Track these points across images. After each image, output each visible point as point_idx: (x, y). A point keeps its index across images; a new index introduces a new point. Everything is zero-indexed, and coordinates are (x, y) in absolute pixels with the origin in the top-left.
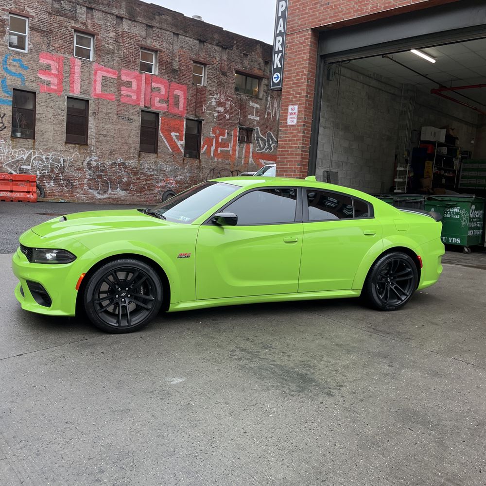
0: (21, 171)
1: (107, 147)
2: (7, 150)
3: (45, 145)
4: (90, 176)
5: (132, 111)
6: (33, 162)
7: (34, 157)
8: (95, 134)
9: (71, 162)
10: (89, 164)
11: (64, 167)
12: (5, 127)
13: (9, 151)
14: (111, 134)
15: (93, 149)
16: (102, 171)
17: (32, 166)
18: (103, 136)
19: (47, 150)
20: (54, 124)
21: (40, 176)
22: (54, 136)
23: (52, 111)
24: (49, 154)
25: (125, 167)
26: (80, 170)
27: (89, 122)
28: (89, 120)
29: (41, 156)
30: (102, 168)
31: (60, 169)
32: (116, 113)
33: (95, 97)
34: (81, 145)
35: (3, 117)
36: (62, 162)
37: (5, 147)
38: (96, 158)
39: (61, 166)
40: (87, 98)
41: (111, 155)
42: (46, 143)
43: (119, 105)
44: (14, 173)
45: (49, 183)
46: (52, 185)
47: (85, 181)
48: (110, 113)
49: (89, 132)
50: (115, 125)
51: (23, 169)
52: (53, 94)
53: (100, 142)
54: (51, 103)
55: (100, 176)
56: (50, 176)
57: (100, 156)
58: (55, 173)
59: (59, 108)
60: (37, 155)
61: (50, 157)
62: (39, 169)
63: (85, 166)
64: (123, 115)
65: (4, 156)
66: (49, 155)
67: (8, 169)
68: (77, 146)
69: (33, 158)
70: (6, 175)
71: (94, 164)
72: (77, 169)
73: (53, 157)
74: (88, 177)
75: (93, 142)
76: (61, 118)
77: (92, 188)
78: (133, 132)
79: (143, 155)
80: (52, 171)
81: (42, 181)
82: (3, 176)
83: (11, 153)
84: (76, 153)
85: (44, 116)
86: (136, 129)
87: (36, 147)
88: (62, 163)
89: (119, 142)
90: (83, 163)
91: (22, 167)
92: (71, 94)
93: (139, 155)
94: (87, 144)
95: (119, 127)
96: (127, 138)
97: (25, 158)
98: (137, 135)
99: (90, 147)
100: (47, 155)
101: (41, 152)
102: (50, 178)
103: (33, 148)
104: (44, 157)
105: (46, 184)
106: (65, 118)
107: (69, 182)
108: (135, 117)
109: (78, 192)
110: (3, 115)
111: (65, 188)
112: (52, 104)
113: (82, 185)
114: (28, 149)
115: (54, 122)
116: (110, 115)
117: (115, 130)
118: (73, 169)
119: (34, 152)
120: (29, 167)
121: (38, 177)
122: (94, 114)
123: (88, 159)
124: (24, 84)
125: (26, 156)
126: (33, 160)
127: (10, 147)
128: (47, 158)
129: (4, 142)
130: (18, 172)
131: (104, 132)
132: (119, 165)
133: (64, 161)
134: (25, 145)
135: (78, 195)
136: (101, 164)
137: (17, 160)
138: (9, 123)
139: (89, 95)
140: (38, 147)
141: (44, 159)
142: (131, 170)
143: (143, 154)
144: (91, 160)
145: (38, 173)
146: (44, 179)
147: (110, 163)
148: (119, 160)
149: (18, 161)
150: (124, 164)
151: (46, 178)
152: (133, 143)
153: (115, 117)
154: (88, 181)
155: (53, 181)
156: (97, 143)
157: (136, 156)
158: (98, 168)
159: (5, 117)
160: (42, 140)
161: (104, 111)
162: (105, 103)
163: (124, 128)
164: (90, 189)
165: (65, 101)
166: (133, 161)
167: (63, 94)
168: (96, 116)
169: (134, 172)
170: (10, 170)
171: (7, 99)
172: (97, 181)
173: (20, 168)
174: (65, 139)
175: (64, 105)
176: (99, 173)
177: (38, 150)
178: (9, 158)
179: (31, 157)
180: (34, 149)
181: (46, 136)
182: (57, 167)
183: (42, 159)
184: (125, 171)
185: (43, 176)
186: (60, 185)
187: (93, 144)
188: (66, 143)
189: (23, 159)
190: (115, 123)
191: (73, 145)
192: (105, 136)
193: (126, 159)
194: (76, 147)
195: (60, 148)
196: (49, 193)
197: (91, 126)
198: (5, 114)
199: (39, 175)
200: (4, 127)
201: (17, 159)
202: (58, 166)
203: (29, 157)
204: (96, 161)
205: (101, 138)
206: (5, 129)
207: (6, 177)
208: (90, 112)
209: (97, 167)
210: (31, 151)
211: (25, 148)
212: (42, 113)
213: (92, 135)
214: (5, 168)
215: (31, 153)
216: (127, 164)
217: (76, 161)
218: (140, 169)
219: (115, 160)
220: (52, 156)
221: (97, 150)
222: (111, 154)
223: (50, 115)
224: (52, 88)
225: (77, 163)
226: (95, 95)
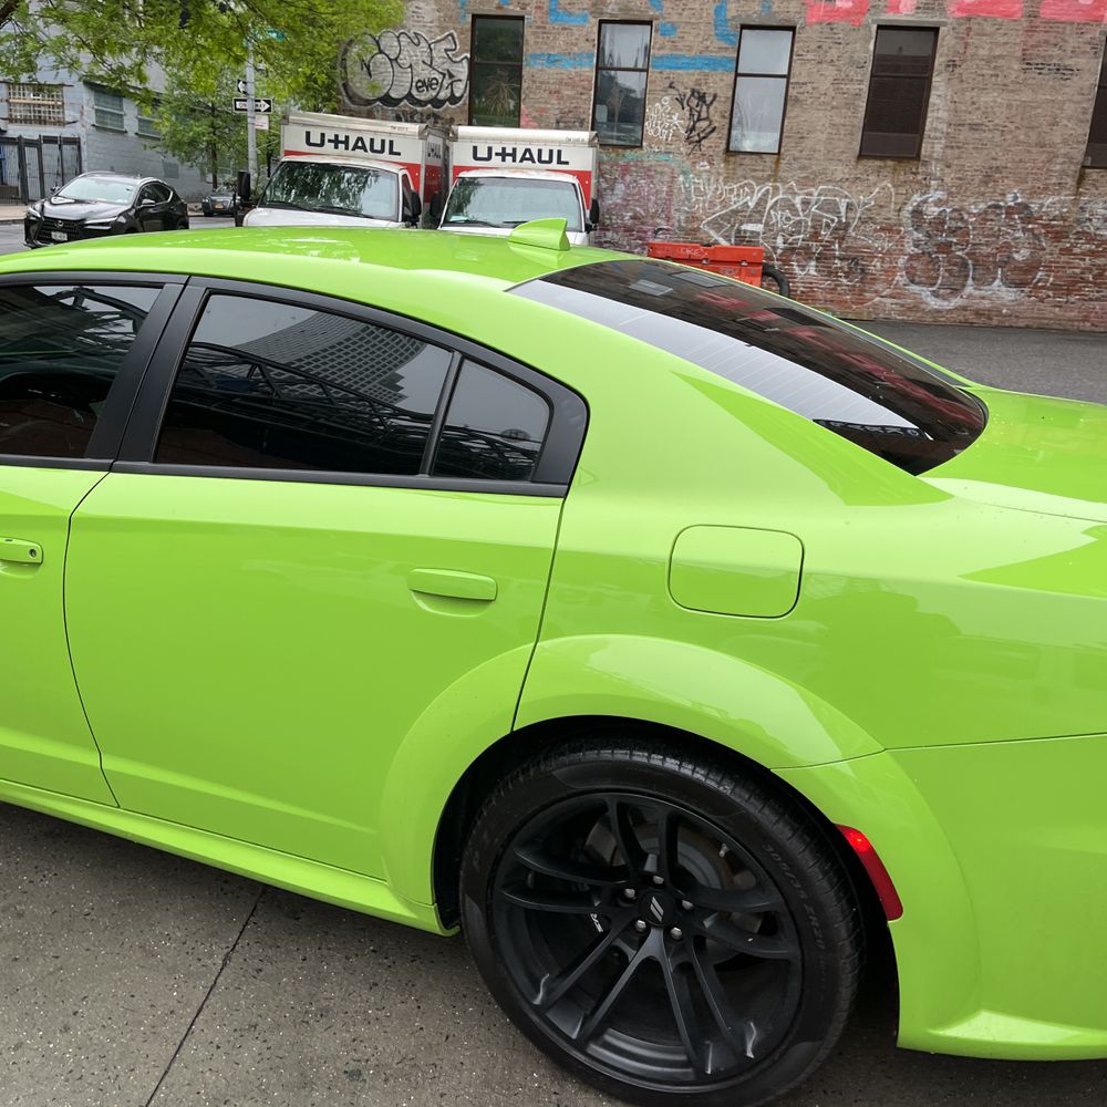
0: (741, 237)
1: (975, 161)
2: (713, 187)
3: (803, 168)
4: (917, 246)
5: (1072, 42)
6: (769, 213)
7: (774, 200)
8: (944, 127)
9: (868, 210)
10: (917, 213)
11: (848, 225)
12: (714, 129)
13: (717, 189)
14: (997, 121)
15: (935, 169)
16: (953, 232)
17: (767, 224)
18: (971, 129)
19: (805, 182)
20: (833, 108)
21: (785, 250)
22: (829, 140)
23: (830, 72)
24: (812, 189)
25: (1029, 218)
26: (890, 230)
27: (933, 92)
28: (934, 84)
29: (790, 197)
30: (953, 224)
31: (836, 229)
32: (1019, 54)
33: (958, 14)
34: (899, 159)
35: (712, 103)
36: (843, 210)
37: (709, 180)
38: (940, 194)
39: (840, 222)
40: (935, 19)
41: (986, 183)
42: (806, 162)
43: (1031, 30)
44: (724, 243)
45: (803, 267)
46: (813, 272)
47: (902, 261)
48: (1001, 57)
49: (929, 120)
50: (1013, 91)
51: (745, 231)
52: (841, 25)
53: (958, 147)
54: (833, 51)
55: (945, 247)
56: (807, 248)
57: (954, 189)
58: (821, 241)
59: (852, 62)
60: (780, 196)
61: (814, 198)
62: (783, 230)
63: (904, 220)
64: (1044, 57)
65: (704, 202)
66: (811, 194)
67: (712, 233)
68: (890, 163)
69: (770, 203)
70: (697, 248)
71: (932, 211)
72: (882, 229)
73: (823, 198)
74: (910, 249)
75: (938, 148)
76: (853, 88)
77: (917, 279)
78: (1069, 109)
79: (1095, 176)
80: (815, 236)
81: (786, 262)
82: (688, 252)
83: (721, 194)
84: (884, 184)
85: (809, 88)
86: (1079, 98)
87: (780, 174)
88: (843, 214)
89: (1019, 143)
90: (900, 210)
91: (743, 227)
92: (889, 17)
93: (1081, 179)
94: (918, 157)
95: (1026, 96)
96: (1046, 129)
97: (752, 205)
98: (1081, 117)
99: (926, 163)
100: (807, 194)
101: (792, 188)
102: (807, 253)
103: (774, 177)
104: (797, 201)
105: (797, 270)
106: (865, 87)
107: (857, 264)
108: (1081, 62)
109: (876, 292)
110: (711, 99)
111: (845, 281)
112: (834, 53)
113: (891, 272)
114: (761, 181)
115: (834, 103)
116: (1001, 62)
117: (1009, 106)
118: (870, 227)
119: (776, 189)
120: (759, 228)
121: (779, 251)
122: (952, 65)
123: (917, 198)
124: (770, 7)
125: (755, 199)
126: (771, 208)
127: (721, 178)
128: (806, 203)
129: (708, 167)
130: (733, 240)
131: (975, 118)
132: (1010, 211)
133: (849, 207)
134: (755, 170)
135: (877, 299)
136: (954, 210)
137: (732, 211)
138: (724, 117)
139: (943, 10)
140: (785, 174)
141: (799, 206)
142: (1044, 226)
143: (1094, 174)
144: (925, 202)
145: (780, 241)
146: (794, 257)
147: (982, 206)
148: (1009, 197)
149: (735, 212)
150: (1026, 207)
151: (798, 254)
152: (1065, 141)
153: (1016, 67)
154: (908, 260)
155: (813, 263)
156: (949, 151)
157: (1071, 182)
158: (944, 223)
159: (715, 104)
160: (797, 154)
161: (983, 52)
162: (988, 28)
163: (1041, 97)
164: (913, 282)
165: (871, 38)
166: (1057, 198)
167: (868, 18)
168: (957, 70)
169: (1057, 233)
170: (715, 236)
171: (725, 54)
172: (935, 261)
173: (739, 231)
174: (857, 149)
175: (867, 51)
176: (942, 238)
177: (784, 182)
178: (715, 205)
179: (766, 202)
180: (775, 181)
181: (808, 143)
182: (828, 226)
183: (793, 205)
184: (1024, 230)
185: (791, 250)
186: (831, 273)
187: (935, 155)
188: (861, 157)
189: (748, 207)
190: (1011, 87)
191: (878, 163)
192: (974, 127)
193: (1034, 193)
194: (885, 167)
195: (840, 171)
196: (803, 292)
197: (938, 101)
198: (715, 96)
199: (782, 246)
200: (709, 130)
201: (734, 207)
202: (833, 221)
203: (762, 201)
204: (938, 203)
205: (965, 134)
206: (714, 135)
207: (695, 254)
208: (939, 61)
209: (939, 222)
210: (769, 186)
211: (753, 177)
212: (806, 80)
213: (936, 129)
214: (706, 232)
215: (768, 191)
216: (1034, 207)
217: (881, 207)
218: (1078, 221)
219: (999, 198)
220: (820, 195)
221: (947, 170)
222: (987, 179)
223: (825, 85)
224: (839, 8)
225: (884, 212)
226: (958, 10)
